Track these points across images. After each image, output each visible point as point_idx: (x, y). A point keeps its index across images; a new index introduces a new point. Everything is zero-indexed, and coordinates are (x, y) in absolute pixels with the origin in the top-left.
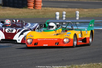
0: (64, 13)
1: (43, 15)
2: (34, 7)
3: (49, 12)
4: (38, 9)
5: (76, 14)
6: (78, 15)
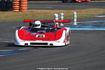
0: (62, 14)
1: (32, 17)
2: (19, 10)
3: (38, 15)
4: (24, 12)
5: (74, 15)
6: (76, 16)
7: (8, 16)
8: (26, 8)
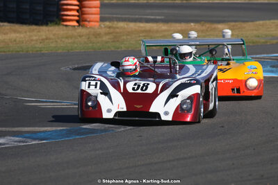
4: (91, 27)
7: (50, 39)
8: (97, 17)
